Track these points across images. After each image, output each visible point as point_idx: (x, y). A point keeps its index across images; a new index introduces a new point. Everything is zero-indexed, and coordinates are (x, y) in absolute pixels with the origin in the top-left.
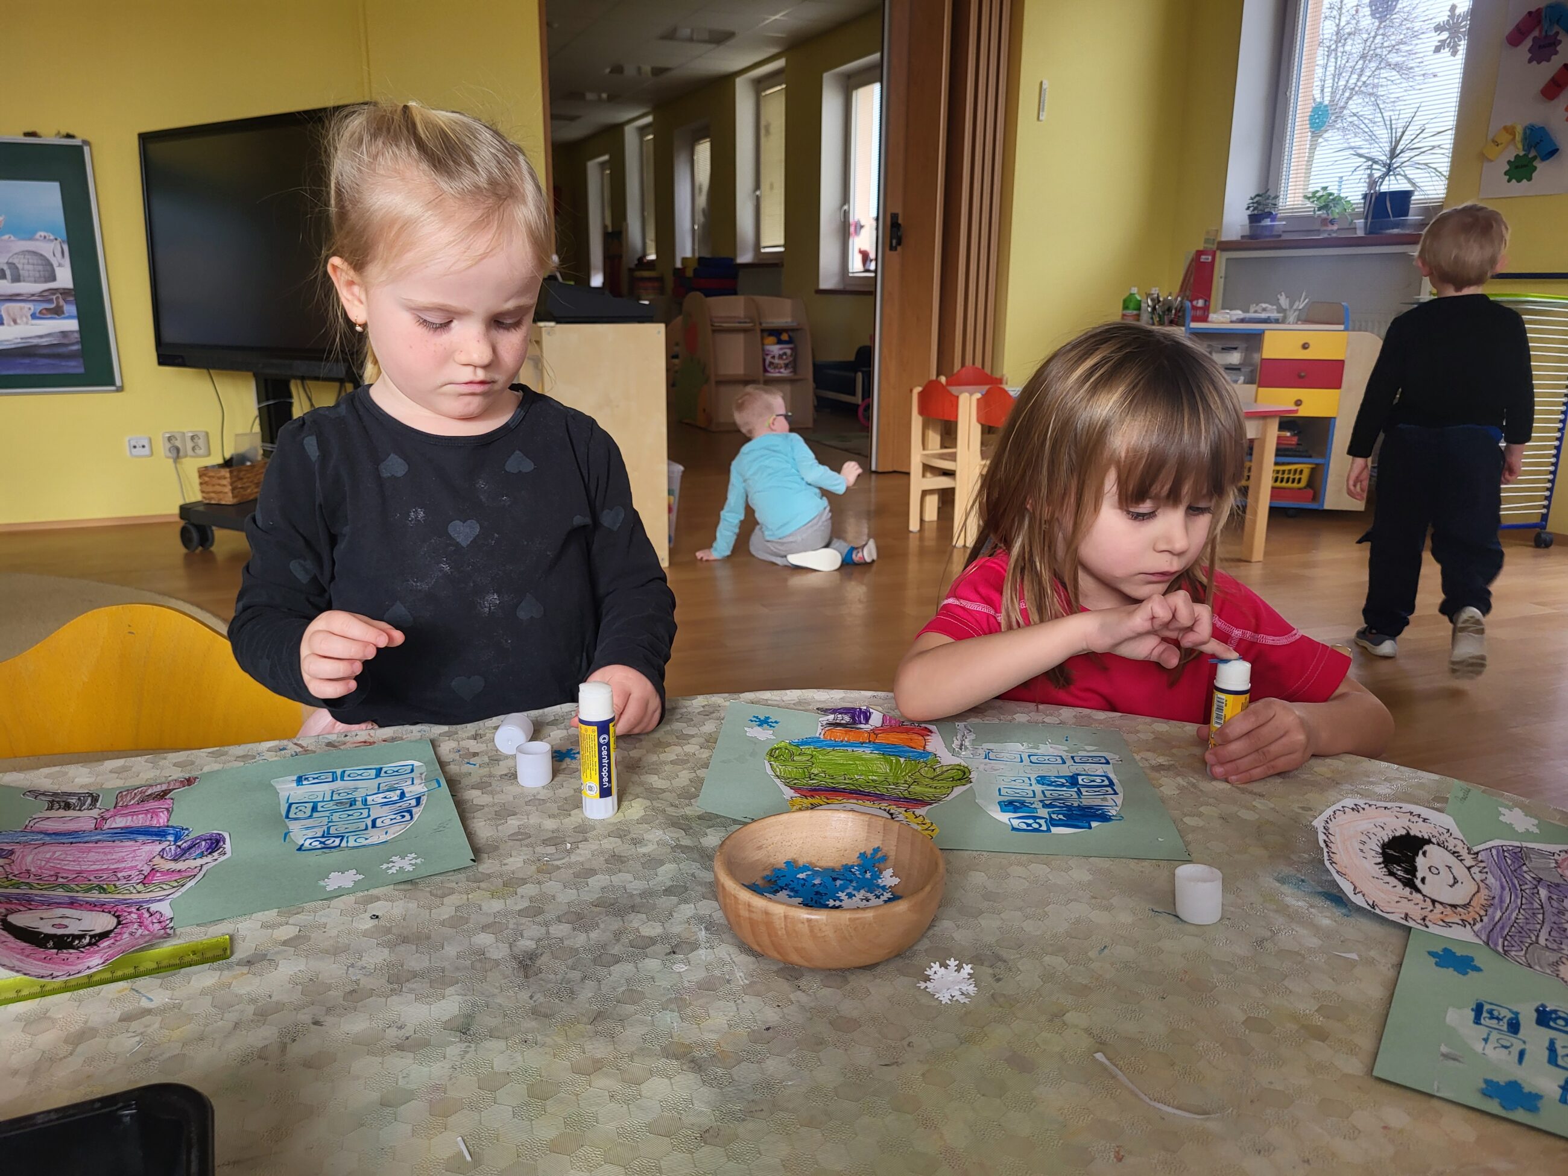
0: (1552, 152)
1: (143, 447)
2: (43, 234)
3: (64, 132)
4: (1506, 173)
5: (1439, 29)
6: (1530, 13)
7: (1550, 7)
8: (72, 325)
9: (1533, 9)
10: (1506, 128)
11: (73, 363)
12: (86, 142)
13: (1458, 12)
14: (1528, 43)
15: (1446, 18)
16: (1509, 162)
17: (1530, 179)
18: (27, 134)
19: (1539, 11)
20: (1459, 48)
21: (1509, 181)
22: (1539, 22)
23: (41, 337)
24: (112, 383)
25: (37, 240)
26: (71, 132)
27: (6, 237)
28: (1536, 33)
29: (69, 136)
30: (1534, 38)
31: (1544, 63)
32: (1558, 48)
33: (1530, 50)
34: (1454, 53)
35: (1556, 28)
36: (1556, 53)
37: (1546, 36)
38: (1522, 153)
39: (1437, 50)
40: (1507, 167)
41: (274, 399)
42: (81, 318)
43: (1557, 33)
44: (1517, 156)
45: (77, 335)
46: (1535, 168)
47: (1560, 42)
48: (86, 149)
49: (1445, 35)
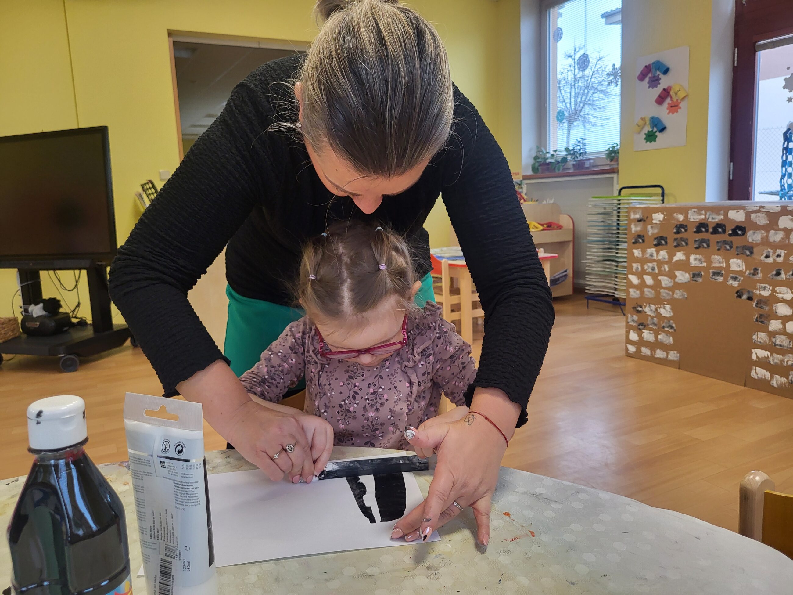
0: (663, 129)
4: (645, 139)
5: (609, 75)
6: (646, 66)
7: (654, 63)
9: (647, 64)
10: (642, 119)
13: (616, 67)
14: (647, 79)
15: (611, 70)
16: (645, 134)
17: (655, 141)
19: (650, 65)
20: (618, 83)
21: (646, 142)
22: (650, 70)
28: (650, 75)
30: (650, 78)
31: (655, 88)
32: (660, 81)
33: (648, 83)
34: (617, 85)
35: (658, 73)
36: (659, 83)
37: (654, 77)
38: (650, 130)
39: (609, 84)
40: (645, 136)
41: (31, 280)
43: (659, 75)
44: (648, 131)
46: (656, 136)
47: (660, 79)
49: (612, 78)
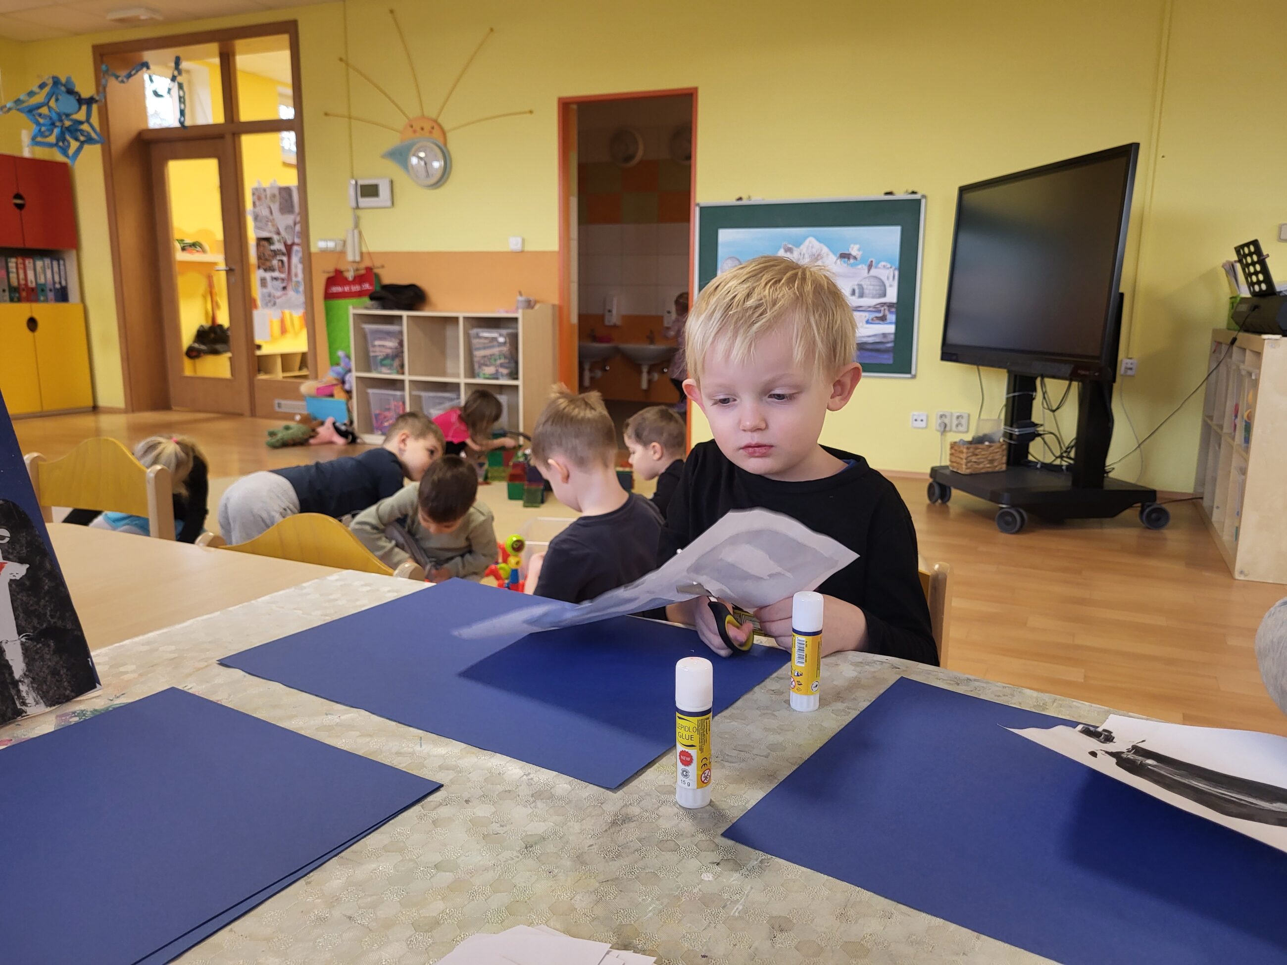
1: (922, 420)
2: (883, 263)
3: (910, 191)
8: (890, 329)
11: (886, 356)
12: (924, 196)
18: (887, 194)
23: (869, 336)
24: (909, 371)
25: (879, 268)
26: (915, 190)
27: (860, 267)
29: (914, 193)
41: (1019, 391)
42: (897, 324)
45: (892, 337)
48: (923, 201)
